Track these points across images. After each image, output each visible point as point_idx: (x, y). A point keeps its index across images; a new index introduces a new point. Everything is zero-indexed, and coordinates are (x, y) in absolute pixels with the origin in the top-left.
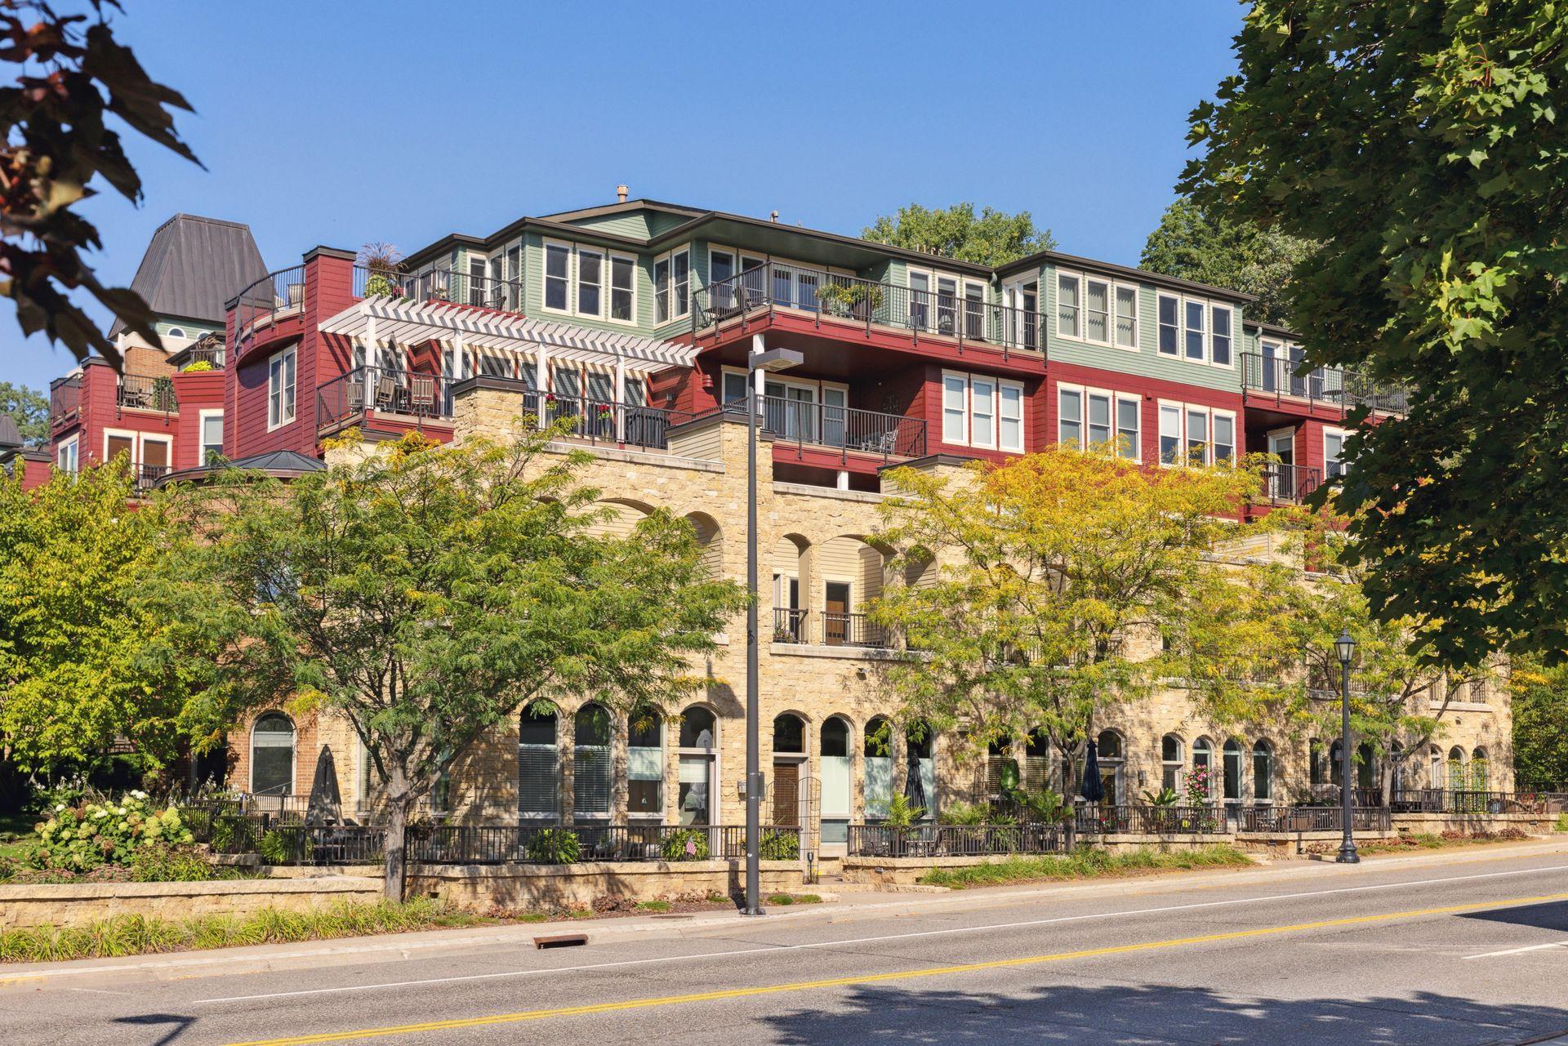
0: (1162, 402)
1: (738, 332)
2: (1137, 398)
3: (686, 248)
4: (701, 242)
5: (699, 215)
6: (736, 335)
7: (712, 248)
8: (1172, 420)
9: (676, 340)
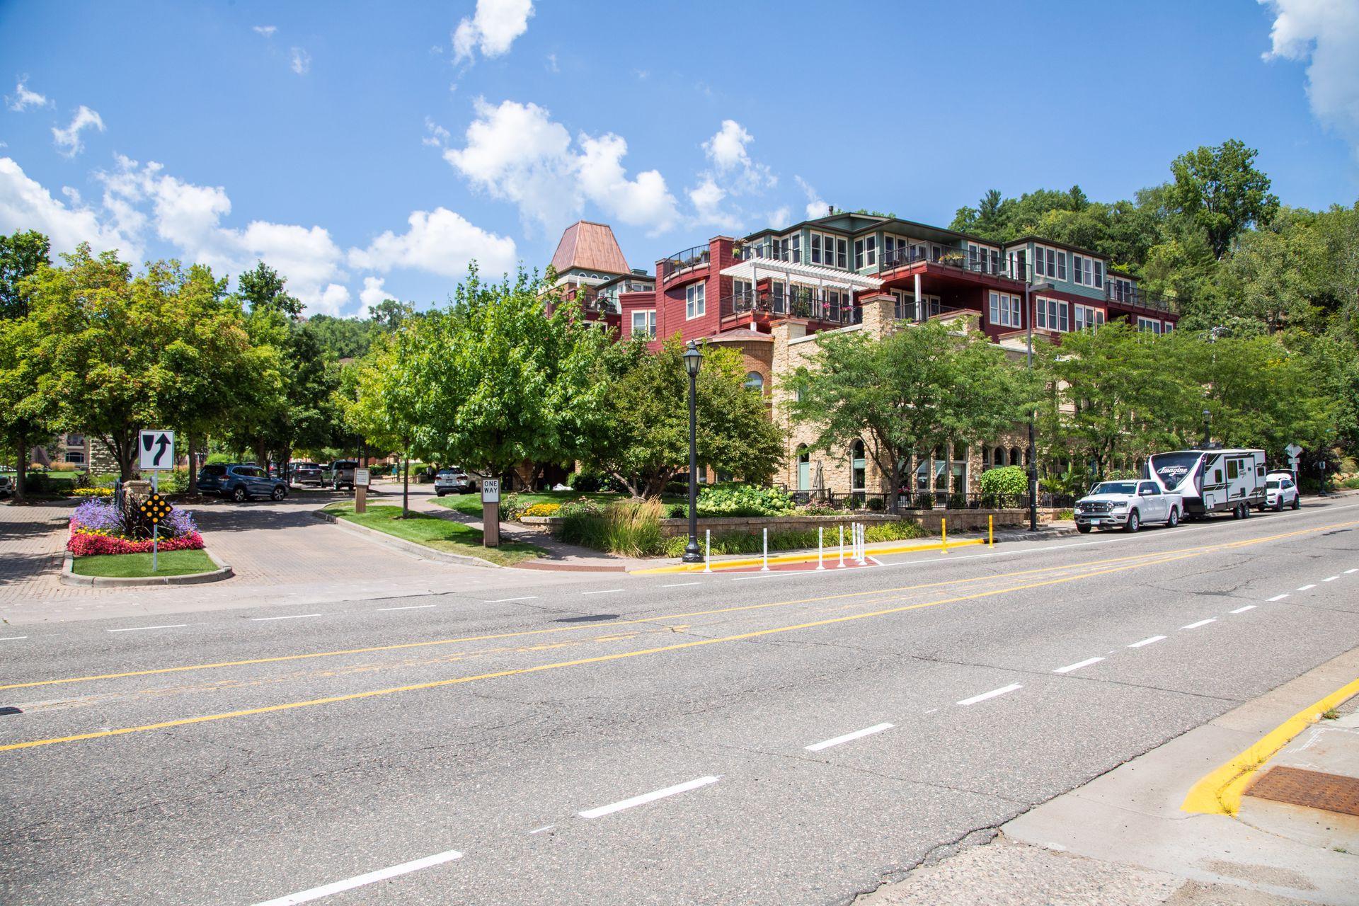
0: (1076, 305)
1: (908, 273)
2: (1066, 303)
3: (874, 235)
4: (881, 233)
5: (885, 220)
6: (907, 274)
7: (886, 235)
8: (1080, 312)
9: (871, 276)
